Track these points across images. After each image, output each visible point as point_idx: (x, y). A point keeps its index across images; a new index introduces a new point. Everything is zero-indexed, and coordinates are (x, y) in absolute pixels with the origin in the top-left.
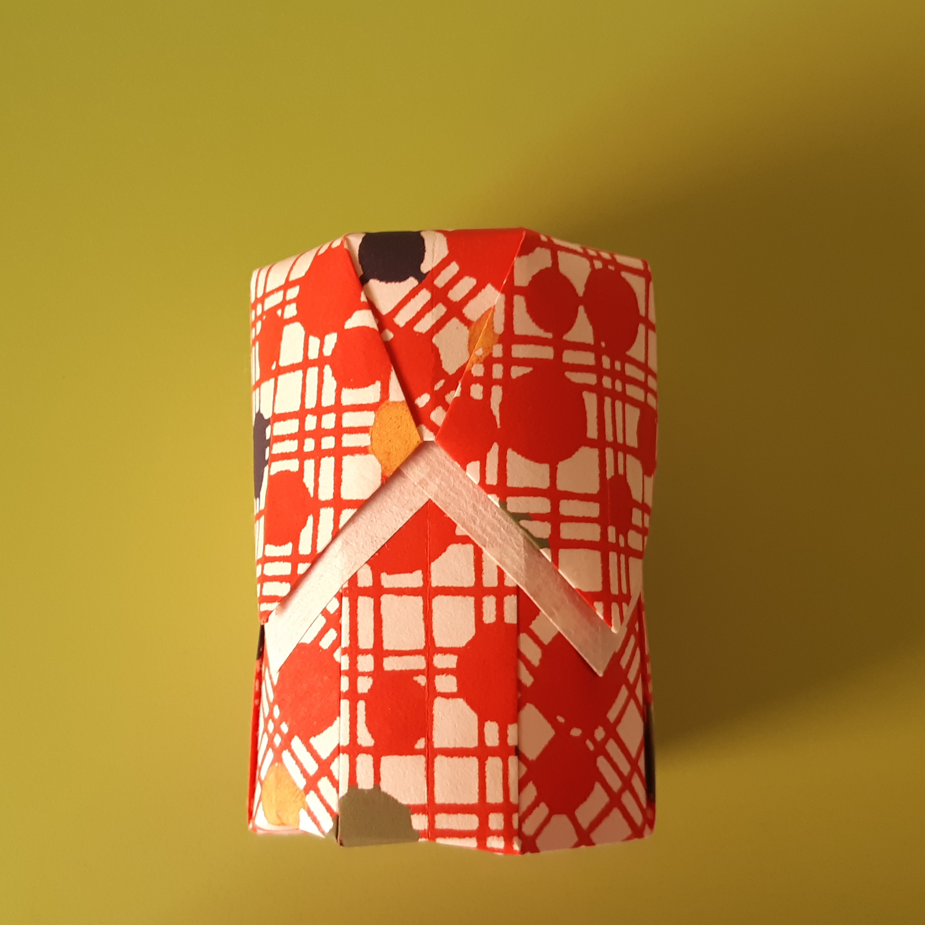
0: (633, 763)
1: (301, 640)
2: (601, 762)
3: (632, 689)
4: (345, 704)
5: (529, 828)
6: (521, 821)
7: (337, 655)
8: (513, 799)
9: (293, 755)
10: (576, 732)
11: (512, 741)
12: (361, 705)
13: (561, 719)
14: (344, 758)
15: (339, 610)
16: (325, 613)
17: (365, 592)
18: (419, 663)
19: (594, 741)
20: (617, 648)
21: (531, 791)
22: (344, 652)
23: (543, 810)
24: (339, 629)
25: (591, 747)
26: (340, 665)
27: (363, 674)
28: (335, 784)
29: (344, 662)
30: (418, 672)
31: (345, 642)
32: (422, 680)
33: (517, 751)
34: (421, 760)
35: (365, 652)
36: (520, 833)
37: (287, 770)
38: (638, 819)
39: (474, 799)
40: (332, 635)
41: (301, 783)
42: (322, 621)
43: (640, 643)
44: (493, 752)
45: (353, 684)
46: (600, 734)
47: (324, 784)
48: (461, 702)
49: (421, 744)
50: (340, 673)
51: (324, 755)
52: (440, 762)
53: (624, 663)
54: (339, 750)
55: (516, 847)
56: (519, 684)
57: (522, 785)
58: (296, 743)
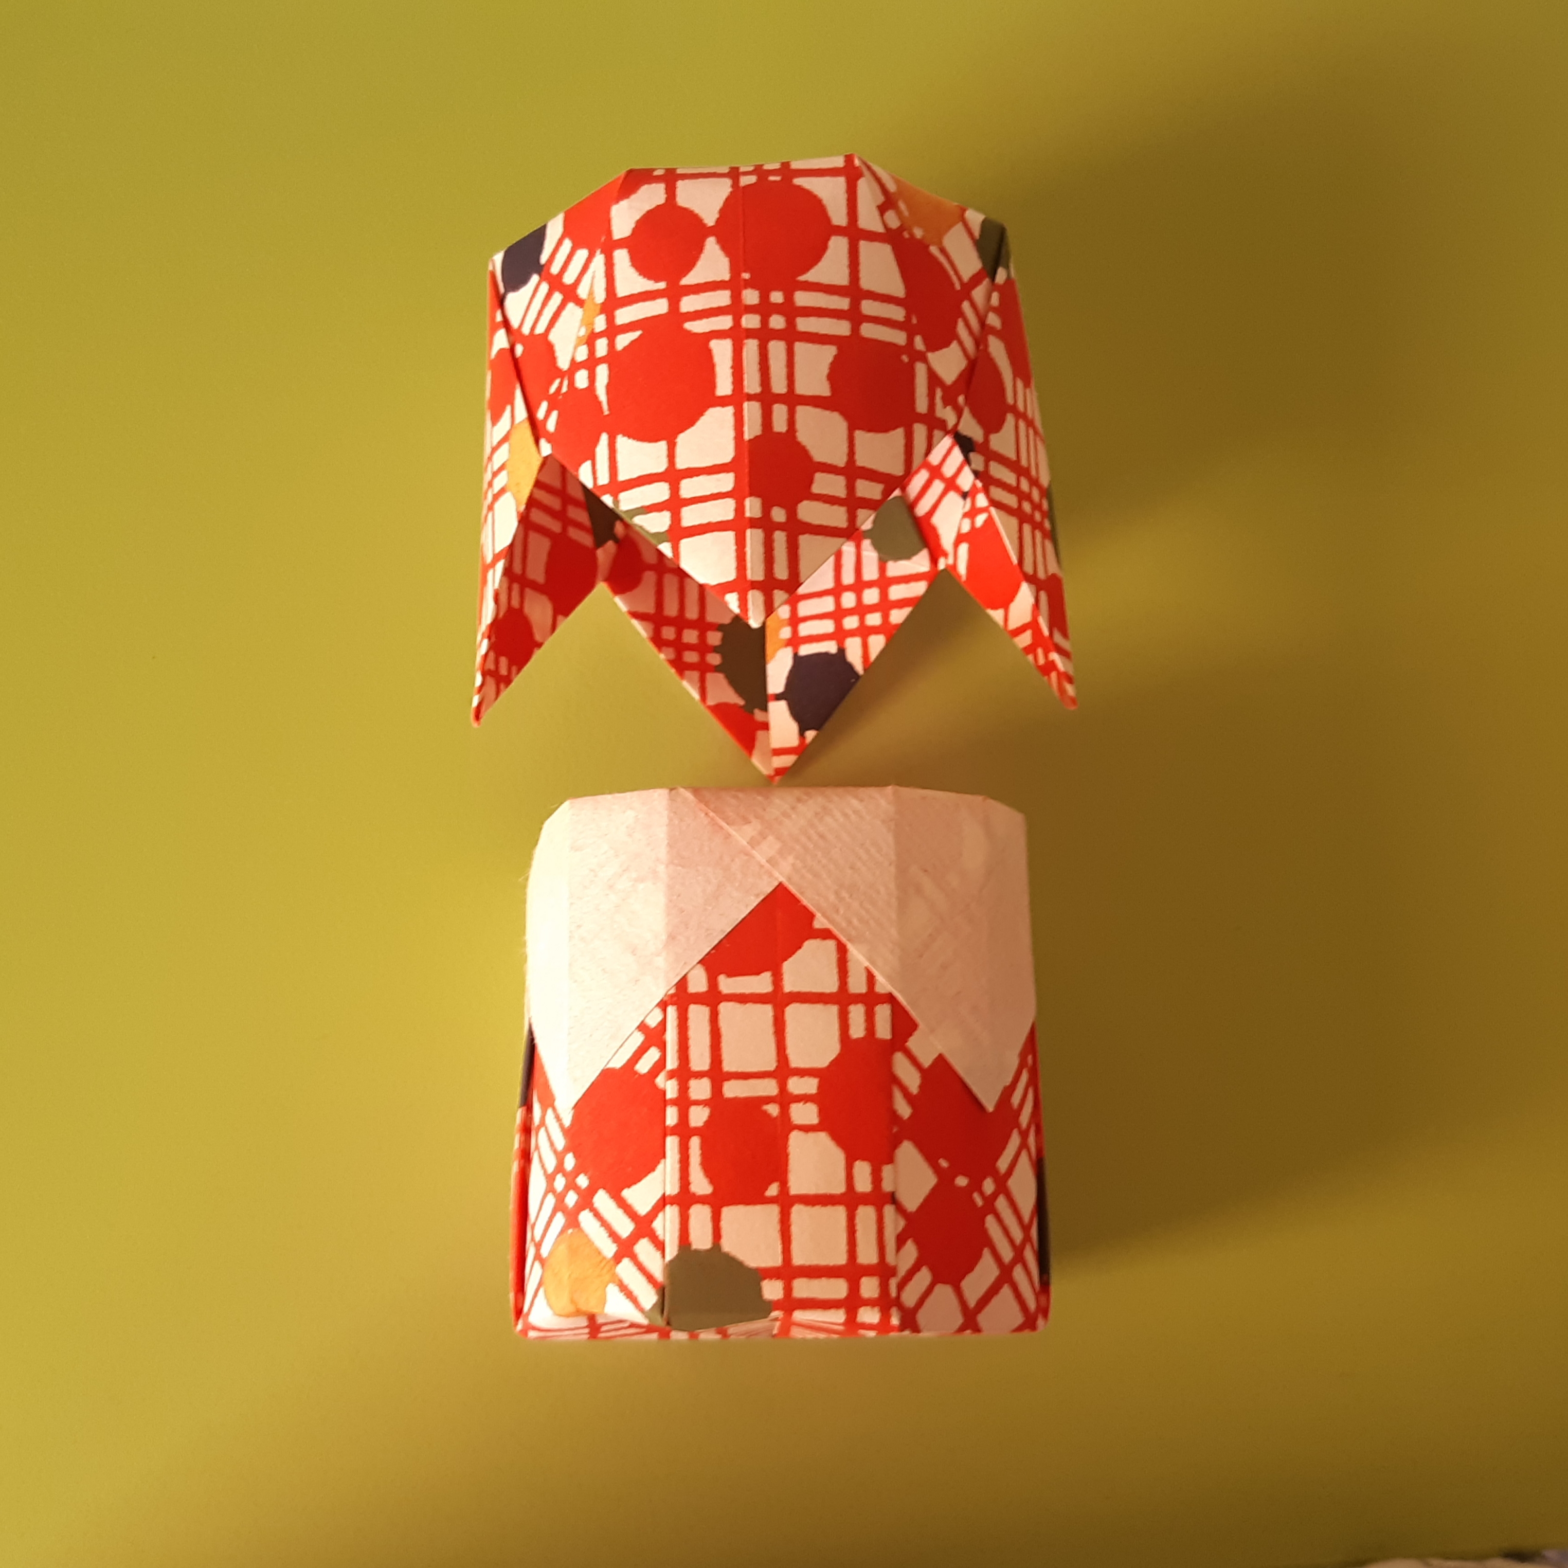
0: (1026, 1229)
1: (608, 1063)
2: (990, 1221)
3: (1024, 1135)
4: (672, 1143)
5: (910, 1297)
6: (901, 1286)
7: (660, 1081)
8: (890, 1258)
9: (597, 1215)
10: (962, 1181)
11: (887, 1186)
12: (695, 1143)
13: (944, 1163)
14: (671, 1213)
15: (663, 1023)
16: (642, 1027)
17: (698, 999)
18: (769, 1088)
19: (982, 1193)
20: (1008, 1080)
21: (911, 1251)
22: (671, 1075)
23: (924, 1277)
24: (663, 1047)
25: (979, 1202)
26: (664, 1093)
27: (697, 1103)
28: (660, 1246)
29: (671, 1089)
30: (768, 1100)
31: (672, 1063)
32: (773, 1110)
33: (892, 1198)
34: (774, 1211)
35: (700, 1075)
36: (897, 1302)
37: (586, 1236)
38: (1032, 1305)
39: (841, 1259)
40: (653, 1054)
41: (609, 1249)
42: (638, 1039)
43: (1033, 1082)
44: (865, 1199)
45: (684, 1116)
46: (989, 1186)
47: (644, 1248)
48: (823, 1138)
49: (773, 1190)
50: (665, 1103)
51: (643, 1209)
52: (798, 1212)
53: (1016, 1100)
54: (663, 1202)
55: (895, 1321)
56: (894, 1117)
57: (901, 1241)
58: (602, 1199)
